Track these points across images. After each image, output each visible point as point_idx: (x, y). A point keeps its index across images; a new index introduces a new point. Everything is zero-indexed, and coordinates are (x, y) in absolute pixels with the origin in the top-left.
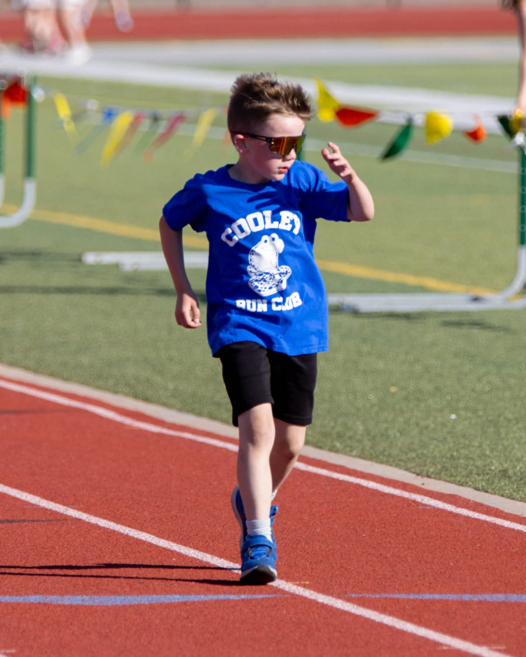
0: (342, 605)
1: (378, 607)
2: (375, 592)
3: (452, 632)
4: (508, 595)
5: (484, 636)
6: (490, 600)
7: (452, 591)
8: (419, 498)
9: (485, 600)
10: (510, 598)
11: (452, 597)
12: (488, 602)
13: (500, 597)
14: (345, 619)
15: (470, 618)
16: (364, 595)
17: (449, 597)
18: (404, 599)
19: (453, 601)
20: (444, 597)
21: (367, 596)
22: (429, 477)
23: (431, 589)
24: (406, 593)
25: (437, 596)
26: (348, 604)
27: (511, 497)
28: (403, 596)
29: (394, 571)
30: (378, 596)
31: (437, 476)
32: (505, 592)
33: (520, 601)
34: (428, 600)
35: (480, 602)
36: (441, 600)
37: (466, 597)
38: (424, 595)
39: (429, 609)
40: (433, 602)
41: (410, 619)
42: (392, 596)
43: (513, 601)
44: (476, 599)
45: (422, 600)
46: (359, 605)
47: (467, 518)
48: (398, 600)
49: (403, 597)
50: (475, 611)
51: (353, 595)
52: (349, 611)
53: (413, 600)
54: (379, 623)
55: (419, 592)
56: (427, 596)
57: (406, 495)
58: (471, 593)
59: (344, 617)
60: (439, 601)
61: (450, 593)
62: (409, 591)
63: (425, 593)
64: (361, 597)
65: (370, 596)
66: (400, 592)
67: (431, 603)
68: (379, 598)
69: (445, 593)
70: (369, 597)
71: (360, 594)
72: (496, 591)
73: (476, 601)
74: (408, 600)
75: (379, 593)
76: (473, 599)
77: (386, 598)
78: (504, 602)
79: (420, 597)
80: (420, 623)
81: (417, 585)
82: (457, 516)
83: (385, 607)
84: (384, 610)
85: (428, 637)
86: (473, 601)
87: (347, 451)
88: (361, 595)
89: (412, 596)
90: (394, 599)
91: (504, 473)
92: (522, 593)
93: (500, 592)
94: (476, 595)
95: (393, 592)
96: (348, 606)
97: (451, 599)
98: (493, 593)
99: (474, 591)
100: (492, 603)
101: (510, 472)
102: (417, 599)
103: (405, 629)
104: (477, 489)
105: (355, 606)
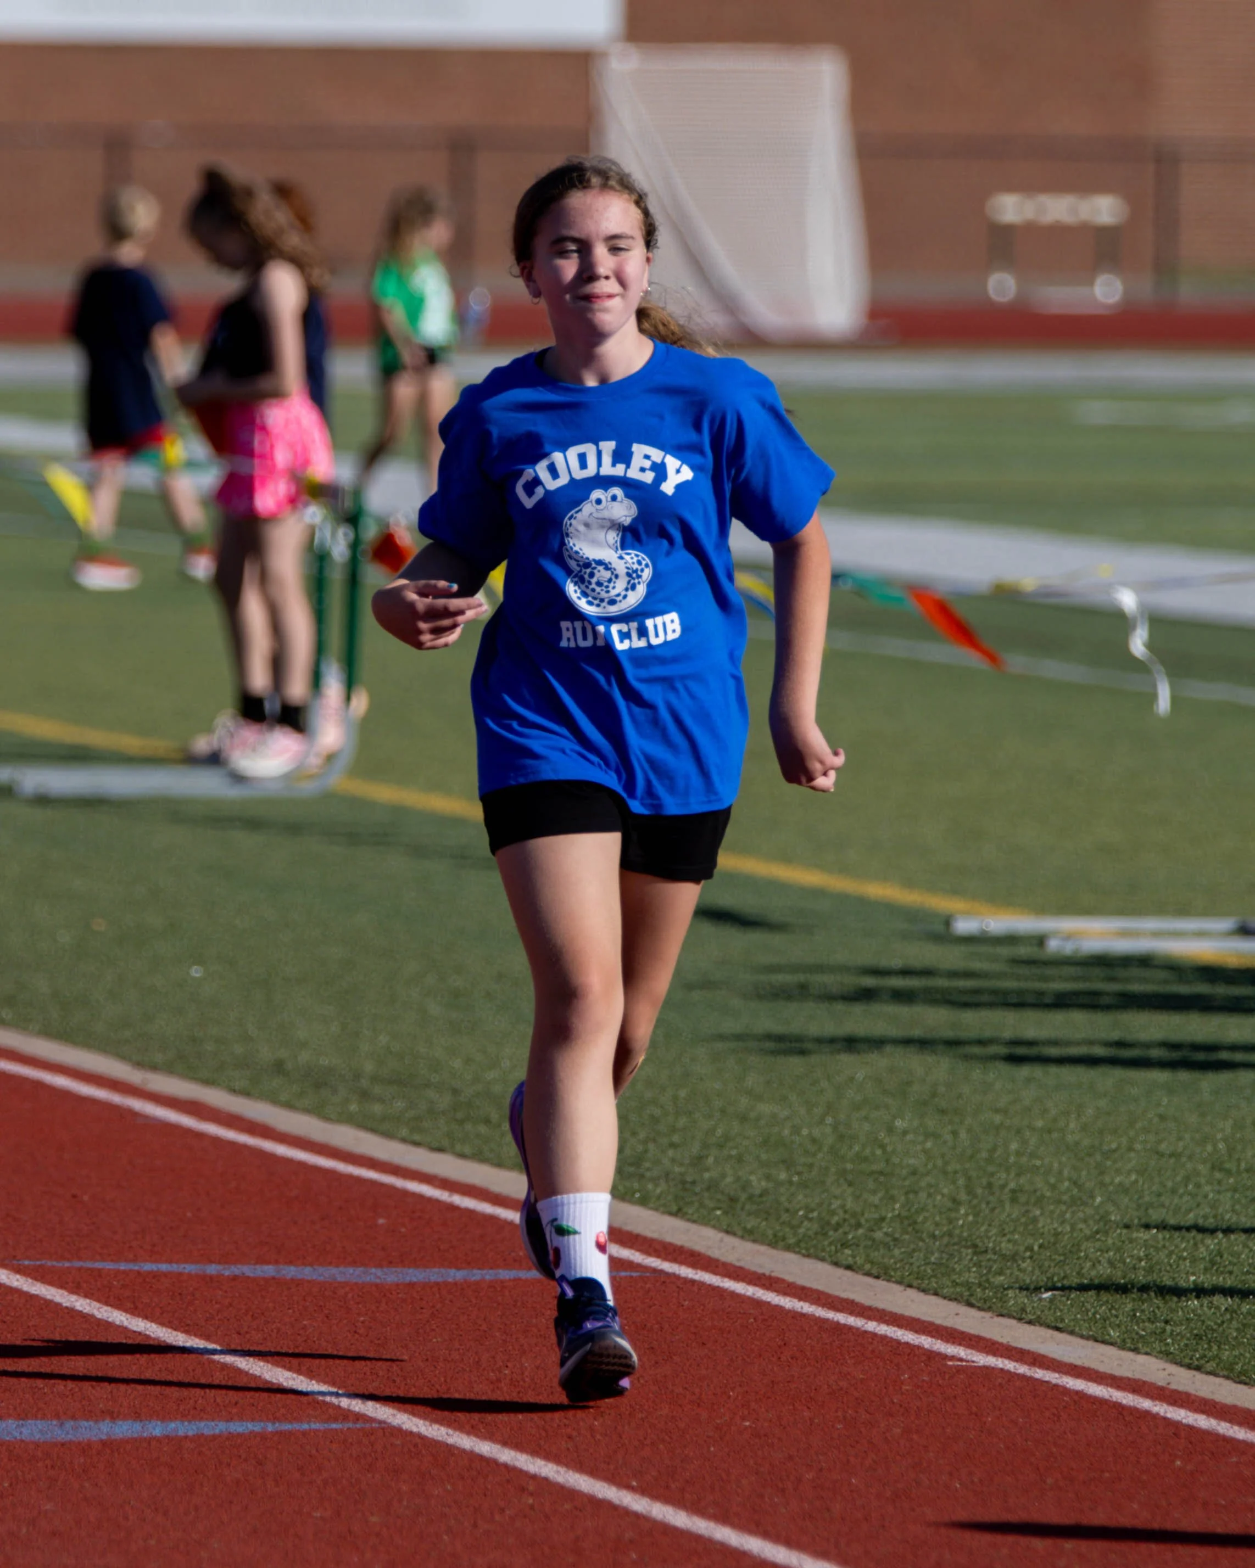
0: (9, 1278)
1: (67, 1283)
2: (62, 1258)
3: (188, 1325)
4: (281, 1267)
5: (239, 1333)
6: (252, 1275)
7: (188, 1259)
8: (137, 1105)
9: (243, 1274)
10: (284, 1272)
11: (190, 1268)
12: (248, 1277)
13: (268, 1270)
14: (12, 1300)
15: (216, 1303)
16: (43, 1262)
17: (184, 1268)
18: (109, 1270)
19: (189, 1275)
20: (175, 1268)
21: (49, 1263)
22: (154, 1068)
23: (154, 1254)
24: (112, 1261)
25: (164, 1267)
26: (18, 1276)
27: (289, 1106)
28: (109, 1266)
29: (94, 1223)
30: (67, 1264)
31: (168, 1069)
32: (277, 1262)
33: (300, 1277)
34: (149, 1273)
35: (235, 1278)
36: (170, 1273)
37: (212, 1269)
38: (142, 1265)
39: (151, 1287)
40: (156, 1275)
41: (118, 1304)
42: (89, 1264)
43: (289, 1277)
44: (227, 1273)
45: (139, 1273)
46: (35, 1279)
47: (217, 1141)
48: (99, 1270)
49: (107, 1267)
50: (226, 1292)
51: (27, 1262)
52: (20, 1287)
53: (124, 1272)
54: (67, 1308)
55: (135, 1260)
56: (148, 1267)
57: (116, 1098)
58: (220, 1263)
59: (9, 1297)
60: (166, 1275)
61: (186, 1262)
62: (118, 1256)
63: (145, 1261)
64: (40, 1266)
65: (55, 1263)
66: (103, 1260)
67: (154, 1277)
68: (68, 1268)
69: (177, 1262)
70: (53, 1266)
71: (38, 1260)
72: (261, 1260)
73: (228, 1276)
74: (118, 1272)
75: (68, 1260)
76: (223, 1272)
77: (80, 1269)
78: (274, 1278)
79: (136, 1268)
80: (134, 1311)
81: (130, 1247)
82: (200, 1136)
83: (79, 1283)
84: (75, 1289)
85: (148, 1333)
86: (223, 1275)
87: (21, 1024)
88: (38, 1263)
89: (123, 1266)
90: (92, 1270)
91: (279, 1067)
92: (304, 1264)
93: (268, 1263)
94: (226, 1266)
95: (92, 1259)
96: (18, 1280)
97: (186, 1271)
98: (256, 1263)
99: (225, 1259)
100: (254, 1280)
101: (289, 1066)
102: (131, 1270)
103: (110, 1320)
104: (233, 1091)
105: (30, 1280)
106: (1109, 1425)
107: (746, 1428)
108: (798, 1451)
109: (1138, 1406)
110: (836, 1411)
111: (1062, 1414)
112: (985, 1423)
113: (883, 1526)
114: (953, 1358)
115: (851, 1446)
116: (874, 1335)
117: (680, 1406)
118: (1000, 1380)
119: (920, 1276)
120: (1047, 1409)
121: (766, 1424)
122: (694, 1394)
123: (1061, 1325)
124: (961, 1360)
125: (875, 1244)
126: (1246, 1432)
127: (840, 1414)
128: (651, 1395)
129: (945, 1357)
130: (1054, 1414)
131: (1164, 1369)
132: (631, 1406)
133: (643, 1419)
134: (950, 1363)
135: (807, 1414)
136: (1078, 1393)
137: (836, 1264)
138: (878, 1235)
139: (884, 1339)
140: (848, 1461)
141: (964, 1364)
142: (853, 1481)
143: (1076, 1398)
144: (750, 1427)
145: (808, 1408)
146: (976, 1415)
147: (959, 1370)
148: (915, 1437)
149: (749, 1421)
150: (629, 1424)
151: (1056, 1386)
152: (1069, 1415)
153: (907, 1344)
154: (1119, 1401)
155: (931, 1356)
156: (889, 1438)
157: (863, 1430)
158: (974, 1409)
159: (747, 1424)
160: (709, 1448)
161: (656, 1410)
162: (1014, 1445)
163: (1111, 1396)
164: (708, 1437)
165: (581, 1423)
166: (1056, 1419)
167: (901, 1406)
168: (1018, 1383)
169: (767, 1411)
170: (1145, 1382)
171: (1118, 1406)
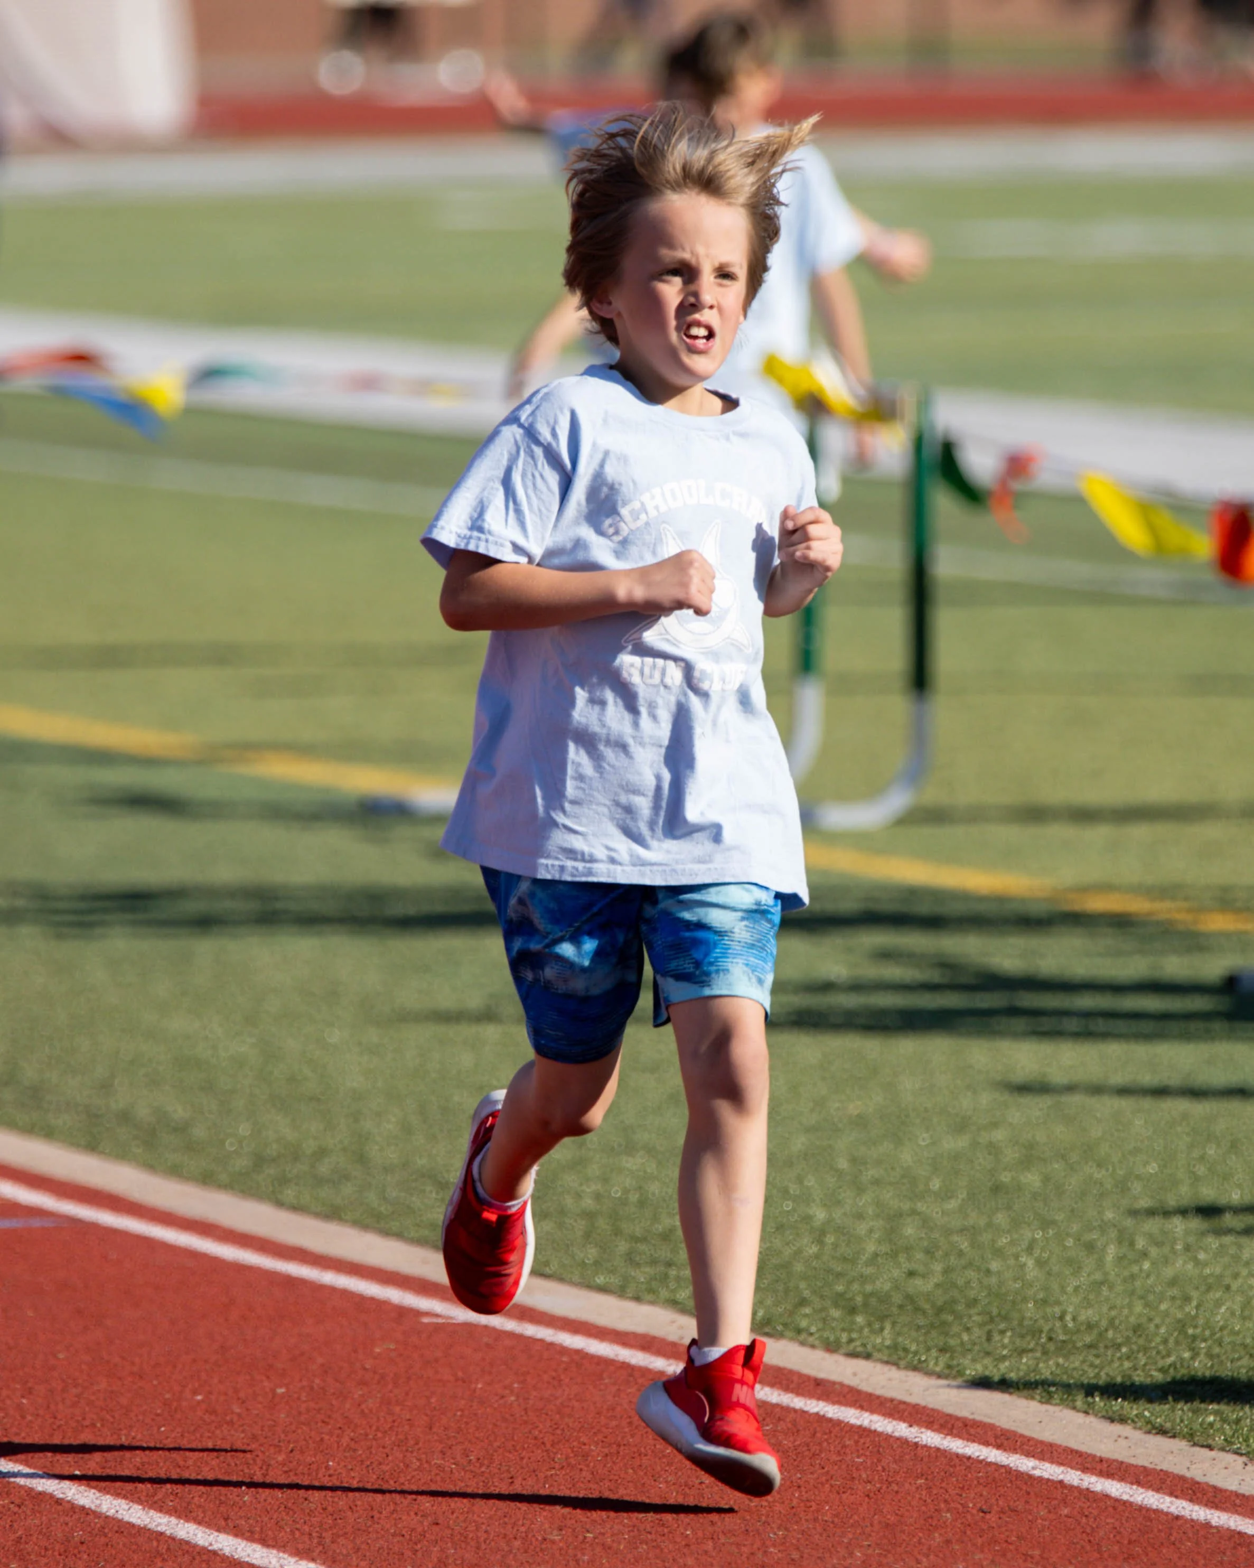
106: (619, 1390)
107: (199, 1402)
108: (262, 1430)
109: (651, 1366)
110: (301, 1380)
111: (562, 1377)
112: (475, 1391)
113: (372, 1517)
114: (428, 1314)
115: (323, 1422)
116: (332, 1290)
117: (120, 1379)
118: (485, 1340)
119: (379, 1217)
120: (545, 1372)
121: (222, 1398)
122: (133, 1363)
123: (547, 1271)
124: (437, 1316)
125: (320, 1181)
126: (779, 1395)
127: (305, 1383)
128: (83, 1367)
129: (418, 1313)
130: (554, 1378)
131: (673, 1322)
132: (63, 1381)
133: (78, 1396)
134: (426, 1320)
135: (266, 1384)
136: (578, 1352)
137: (280, 1204)
138: (324, 1169)
139: (345, 1294)
140: (322, 1440)
141: (440, 1321)
142: (331, 1463)
143: (576, 1357)
144: (202, 1401)
145: (268, 1377)
146: (464, 1382)
147: (438, 1328)
148: (397, 1409)
149: (200, 1394)
150: (63, 1399)
151: (552, 1344)
152: (571, 1379)
153: (372, 1299)
154: (627, 1361)
155: (403, 1312)
156: (366, 1411)
157: (334, 1402)
158: (460, 1374)
159: (199, 1398)
160: (159, 1428)
161: (92, 1384)
162: (512, 1415)
163: (617, 1355)
164: (158, 1415)
165: (8, 1402)
166: (555, 1383)
167: (375, 1373)
168: (508, 1342)
169: (220, 1382)
170: (654, 1338)
171: (625, 1366)
